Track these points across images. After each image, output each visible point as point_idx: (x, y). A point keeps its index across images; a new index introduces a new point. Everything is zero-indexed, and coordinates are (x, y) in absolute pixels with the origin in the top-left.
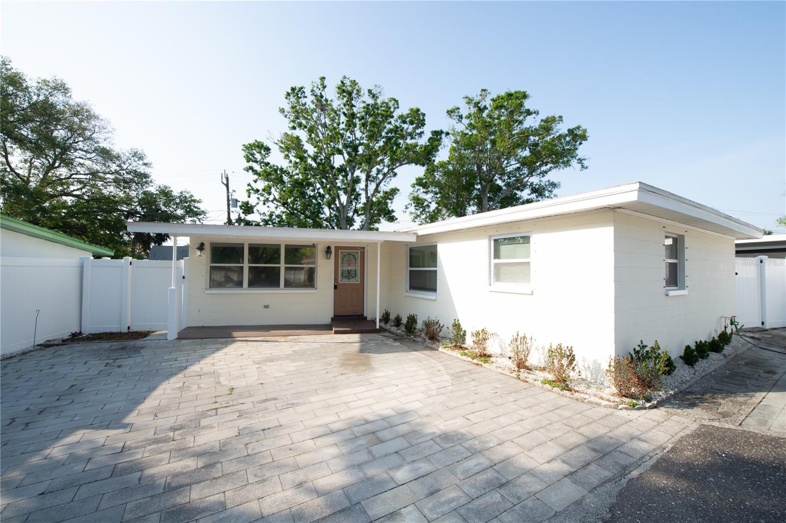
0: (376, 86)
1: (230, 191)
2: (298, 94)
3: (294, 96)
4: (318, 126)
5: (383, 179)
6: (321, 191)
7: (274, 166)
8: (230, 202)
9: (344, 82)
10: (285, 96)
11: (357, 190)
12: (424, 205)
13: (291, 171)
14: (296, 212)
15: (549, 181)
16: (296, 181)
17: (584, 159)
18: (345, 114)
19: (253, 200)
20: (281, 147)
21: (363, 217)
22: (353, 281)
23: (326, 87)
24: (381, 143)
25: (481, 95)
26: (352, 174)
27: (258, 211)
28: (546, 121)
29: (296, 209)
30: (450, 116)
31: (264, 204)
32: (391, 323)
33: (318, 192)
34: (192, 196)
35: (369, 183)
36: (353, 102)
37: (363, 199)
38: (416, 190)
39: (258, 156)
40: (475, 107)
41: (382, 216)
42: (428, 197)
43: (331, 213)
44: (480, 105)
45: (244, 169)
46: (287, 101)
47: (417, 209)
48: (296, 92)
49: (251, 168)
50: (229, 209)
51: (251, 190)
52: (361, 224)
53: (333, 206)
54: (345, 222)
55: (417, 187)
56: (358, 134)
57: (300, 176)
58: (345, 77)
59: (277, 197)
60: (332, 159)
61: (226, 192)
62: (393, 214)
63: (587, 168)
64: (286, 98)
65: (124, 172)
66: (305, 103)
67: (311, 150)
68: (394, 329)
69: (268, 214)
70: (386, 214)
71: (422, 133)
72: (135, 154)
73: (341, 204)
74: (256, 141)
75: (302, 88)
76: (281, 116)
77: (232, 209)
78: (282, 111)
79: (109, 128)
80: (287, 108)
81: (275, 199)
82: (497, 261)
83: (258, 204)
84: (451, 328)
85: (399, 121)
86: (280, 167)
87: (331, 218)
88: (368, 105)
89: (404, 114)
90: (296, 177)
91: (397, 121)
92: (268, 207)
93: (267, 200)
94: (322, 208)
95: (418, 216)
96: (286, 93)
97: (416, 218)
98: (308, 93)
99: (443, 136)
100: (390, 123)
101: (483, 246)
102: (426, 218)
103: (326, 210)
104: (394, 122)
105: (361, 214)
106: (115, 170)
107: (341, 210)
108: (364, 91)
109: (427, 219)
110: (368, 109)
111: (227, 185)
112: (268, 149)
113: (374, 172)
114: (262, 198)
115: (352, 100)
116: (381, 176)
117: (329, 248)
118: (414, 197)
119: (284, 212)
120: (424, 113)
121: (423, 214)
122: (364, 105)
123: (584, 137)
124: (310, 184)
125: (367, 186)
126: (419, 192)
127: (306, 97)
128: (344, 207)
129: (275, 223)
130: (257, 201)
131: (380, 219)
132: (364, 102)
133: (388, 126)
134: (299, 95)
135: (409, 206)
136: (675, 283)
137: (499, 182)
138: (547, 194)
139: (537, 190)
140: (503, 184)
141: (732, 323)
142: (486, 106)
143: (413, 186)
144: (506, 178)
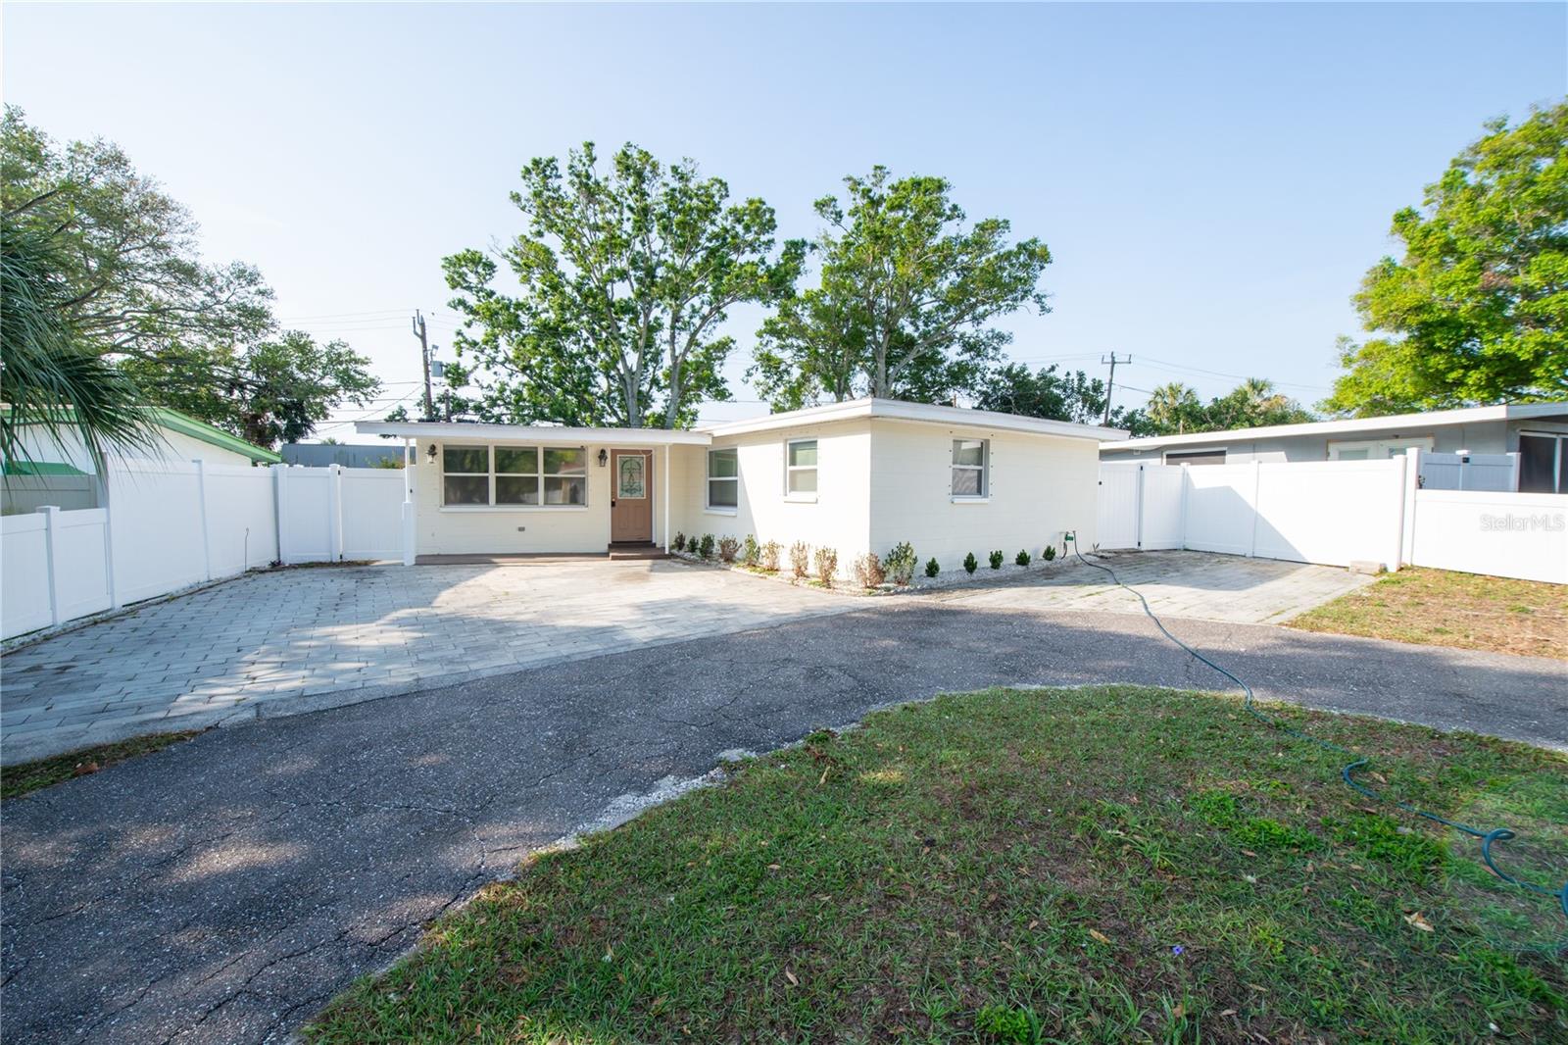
0: (685, 160)
1: (429, 347)
2: (544, 171)
3: (537, 175)
4: (582, 228)
5: (701, 326)
6: (591, 344)
7: (503, 298)
8: (430, 368)
9: (629, 153)
10: (521, 175)
11: (658, 342)
12: (781, 369)
13: (533, 305)
14: (546, 382)
15: (993, 331)
16: (545, 325)
17: (1045, 296)
18: (631, 209)
19: (467, 361)
20: (515, 263)
21: (668, 392)
22: (636, 496)
23: (595, 159)
24: (698, 259)
25: (875, 176)
26: (647, 316)
27: (477, 381)
28: (982, 227)
29: (546, 378)
30: (822, 211)
31: (488, 368)
32: (686, 548)
33: (585, 346)
34: (351, 352)
35: (677, 332)
36: (644, 186)
37: (667, 361)
38: (765, 342)
39: (472, 279)
40: (863, 197)
41: (704, 390)
42: (787, 355)
43: (610, 385)
44: (872, 194)
45: (449, 305)
46: (525, 182)
47: (768, 377)
48: (542, 168)
49: (462, 302)
50: (427, 379)
51: (462, 343)
52: (664, 404)
53: (613, 373)
54: (635, 402)
55: (767, 337)
56: (657, 244)
57: (552, 315)
58: (629, 145)
59: (511, 355)
60: (609, 287)
61: (421, 349)
62: (725, 386)
63: (1049, 311)
64: (524, 177)
65: (223, 307)
66: (559, 187)
67: (571, 270)
68: (688, 555)
69: (497, 386)
70: (710, 386)
71: (772, 241)
72: (241, 274)
73: (629, 370)
74: (468, 251)
75: (552, 161)
76: (514, 207)
77: (433, 379)
78: (516, 198)
79: (187, 222)
80: (526, 193)
81: (507, 359)
82: (793, 468)
83: (476, 367)
84: (747, 545)
85: (730, 219)
86: (514, 301)
87: (610, 394)
88: (674, 190)
89: (739, 207)
90: (544, 316)
91: (727, 219)
92: (495, 373)
93: (494, 360)
94: (594, 377)
95: (770, 388)
96: (524, 170)
97: (767, 393)
98: (563, 170)
99: (807, 249)
100: (713, 223)
101: (777, 451)
102: (785, 391)
103: (602, 380)
104: (722, 221)
105: (665, 387)
106: (202, 303)
107: (628, 380)
108: (665, 169)
109: (787, 394)
110: (673, 197)
111: (423, 338)
112: (490, 267)
113: (685, 313)
114: (483, 358)
115: (643, 182)
116: (697, 321)
117: (603, 451)
118: (761, 355)
119: (524, 385)
120: (773, 208)
121: (779, 386)
122: (667, 190)
123: (1044, 258)
124: (569, 332)
125: (673, 337)
126: (769, 348)
127: (560, 177)
128: (633, 374)
129: (510, 403)
130: (473, 362)
131: (700, 396)
132: (665, 185)
133: (710, 229)
134: (548, 173)
135: (754, 371)
136: (979, 492)
137: (909, 330)
138: (991, 353)
139: (972, 346)
140: (916, 335)
141: (1067, 538)
142: (882, 197)
143: (760, 335)
144: (920, 324)
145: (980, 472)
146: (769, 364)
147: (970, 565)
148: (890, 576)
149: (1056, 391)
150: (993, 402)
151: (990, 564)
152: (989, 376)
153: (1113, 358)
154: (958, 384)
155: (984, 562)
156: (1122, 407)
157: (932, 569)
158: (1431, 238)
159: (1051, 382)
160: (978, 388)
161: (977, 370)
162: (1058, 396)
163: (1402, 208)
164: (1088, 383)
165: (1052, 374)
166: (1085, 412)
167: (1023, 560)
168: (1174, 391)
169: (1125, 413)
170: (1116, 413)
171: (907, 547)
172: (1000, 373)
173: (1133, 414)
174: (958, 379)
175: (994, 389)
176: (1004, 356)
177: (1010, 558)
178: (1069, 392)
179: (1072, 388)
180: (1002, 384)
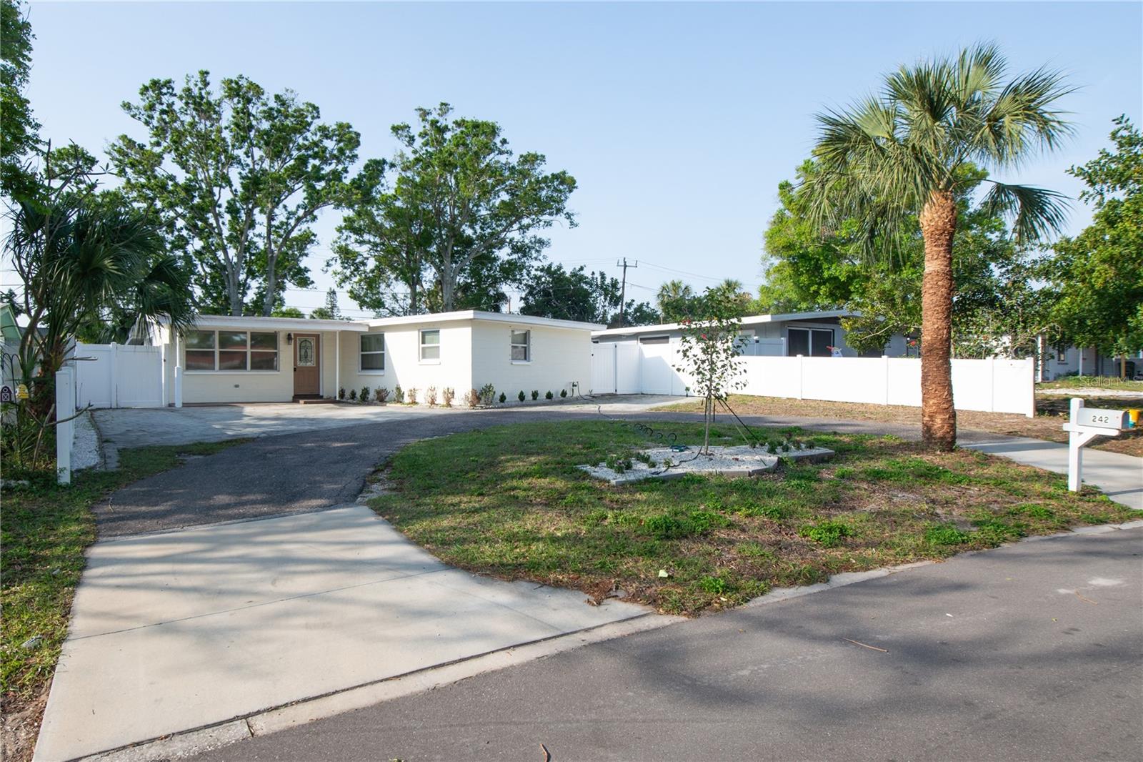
0: (287, 90)
2: (160, 89)
3: (153, 92)
5: (296, 226)
9: (240, 83)
10: (139, 91)
12: (357, 261)
15: (535, 238)
17: (573, 215)
20: (114, 158)
22: (310, 364)
23: (208, 84)
25: (440, 109)
26: (247, 215)
28: (525, 159)
30: (397, 134)
32: (348, 396)
35: (274, 230)
38: (344, 237)
40: (431, 124)
41: (289, 278)
42: (364, 249)
44: (439, 124)
46: (140, 97)
47: (345, 268)
48: (157, 86)
55: (346, 233)
58: (240, 77)
62: (308, 275)
63: (576, 225)
64: (141, 93)
68: (349, 400)
70: (295, 274)
71: (356, 156)
74: (72, 146)
75: (169, 82)
78: (129, 107)
80: (139, 104)
82: (424, 345)
84: (395, 391)
85: (319, 135)
88: (272, 109)
89: (329, 127)
91: (316, 135)
95: (347, 278)
96: (142, 87)
97: (344, 281)
98: (178, 90)
99: (386, 167)
101: (415, 335)
102: (361, 281)
103: (201, 268)
104: (312, 135)
107: (230, 271)
108: (269, 95)
109: (362, 283)
112: (91, 161)
116: (293, 222)
117: (289, 335)
118: (340, 248)
120: (359, 132)
121: (355, 276)
122: (265, 108)
123: (572, 185)
125: (270, 235)
126: (348, 242)
127: (174, 95)
128: (233, 265)
131: (283, 282)
132: (266, 105)
133: (302, 142)
134: (163, 91)
135: (333, 262)
136: (525, 359)
137: (469, 232)
138: (534, 254)
139: (520, 249)
140: (474, 236)
141: (574, 386)
142: (446, 127)
143: (340, 230)
144: (477, 228)
145: (525, 348)
146: (346, 255)
147: (522, 397)
148: (482, 401)
149: (585, 287)
150: (537, 293)
151: (532, 398)
152: (533, 272)
153: (625, 262)
154: (509, 278)
155: (529, 397)
156: (633, 301)
157: (503, 398)
158: (793, 204)
159: (582, 279)
160: (524, 282)
161: (524, 267)
162: (586, 290)
163: (782, 180)
164: (608, 281)
165: (582, 272)
166: (607, 304)
167: (549, 396)
168: (676, 286)
169: (635, 305)
170: (629, 305)
171: (490, 386)
172: (542, 270)
173: (642, 305)
174: (508, 274)
175: (537, 284)
176: (545, 257)
177: (542, 396)
178: (594, 287)
179: (597, 285)
180: (543, 279)
